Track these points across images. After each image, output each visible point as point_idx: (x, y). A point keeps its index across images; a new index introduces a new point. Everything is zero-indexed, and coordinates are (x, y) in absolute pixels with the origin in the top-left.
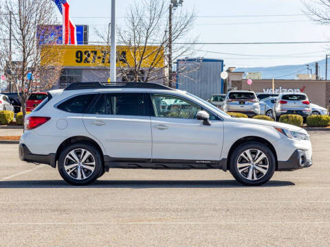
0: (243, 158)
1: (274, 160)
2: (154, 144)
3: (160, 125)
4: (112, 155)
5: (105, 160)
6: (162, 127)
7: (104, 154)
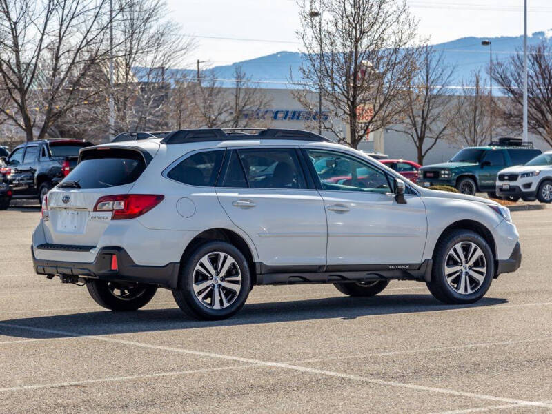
0: (451, 257)
1: (492, 257)
3: (337, 205)
4: (268, 262)
5: (258, 271)
6: (340, 210)
7: (256, 260)
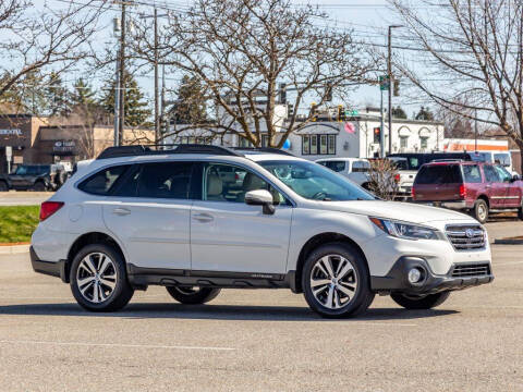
2: (193, 246)
5: (129, 272)
7: (127, 261)
